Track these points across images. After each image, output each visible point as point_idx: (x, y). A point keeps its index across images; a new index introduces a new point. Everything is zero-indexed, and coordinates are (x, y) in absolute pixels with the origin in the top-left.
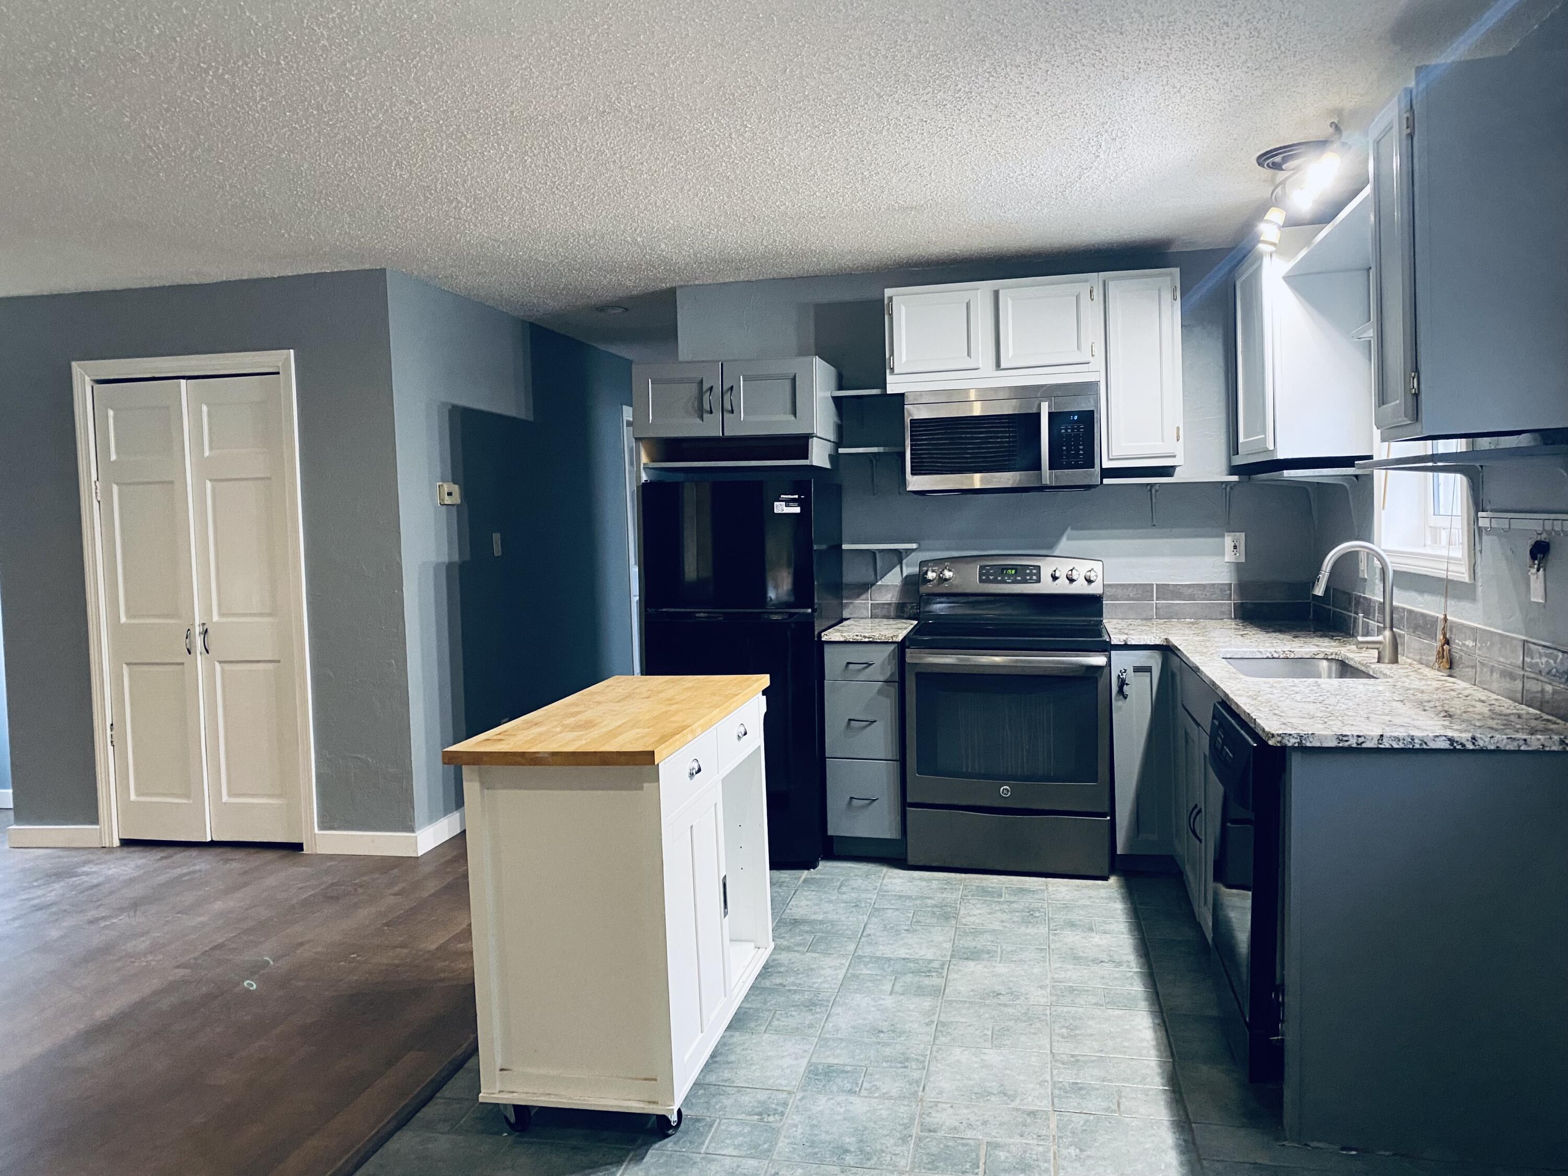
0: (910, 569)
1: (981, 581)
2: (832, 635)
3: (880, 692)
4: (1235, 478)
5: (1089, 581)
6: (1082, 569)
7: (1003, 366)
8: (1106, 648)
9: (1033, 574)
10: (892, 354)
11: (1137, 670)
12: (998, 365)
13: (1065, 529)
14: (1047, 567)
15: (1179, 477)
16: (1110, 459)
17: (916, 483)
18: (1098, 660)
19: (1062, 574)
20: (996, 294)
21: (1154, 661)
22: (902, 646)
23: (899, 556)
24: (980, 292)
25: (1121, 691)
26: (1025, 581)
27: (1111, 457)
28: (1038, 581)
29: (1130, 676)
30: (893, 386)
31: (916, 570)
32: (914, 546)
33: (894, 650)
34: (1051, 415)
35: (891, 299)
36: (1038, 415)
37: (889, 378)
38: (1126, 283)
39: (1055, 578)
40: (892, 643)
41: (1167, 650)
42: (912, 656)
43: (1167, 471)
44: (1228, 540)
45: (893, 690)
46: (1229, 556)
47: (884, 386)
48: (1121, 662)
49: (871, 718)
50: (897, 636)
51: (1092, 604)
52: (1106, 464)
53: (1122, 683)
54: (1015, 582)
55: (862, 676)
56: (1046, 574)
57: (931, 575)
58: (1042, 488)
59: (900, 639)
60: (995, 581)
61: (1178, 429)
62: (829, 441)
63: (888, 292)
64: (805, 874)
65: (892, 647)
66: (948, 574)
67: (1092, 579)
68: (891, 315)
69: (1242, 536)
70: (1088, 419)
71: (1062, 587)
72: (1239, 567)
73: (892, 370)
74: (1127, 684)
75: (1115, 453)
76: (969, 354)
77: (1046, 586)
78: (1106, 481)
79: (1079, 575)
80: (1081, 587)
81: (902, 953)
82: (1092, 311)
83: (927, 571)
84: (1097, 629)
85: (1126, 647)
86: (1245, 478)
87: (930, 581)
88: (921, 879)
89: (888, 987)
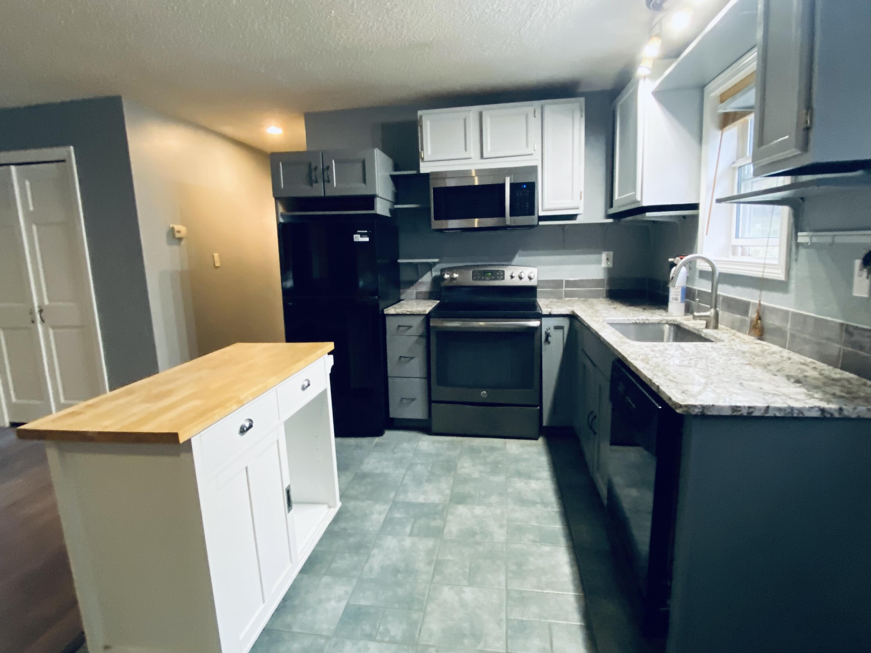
0: (436, 273)
1: (473, 279)
2: (391, 310)
3: (417, 342)
4: (610, 221)
5: (530, 278)
6: (526, 272)
7: (485, 155)
8: (539, 316)
9: (501, 275)
10: (422, 150)
11: (557, 328)
12: (482, 157)
13: (518, 250)
14: (508, 271)
15: (579, 221)
16: (543, 210)
17: (436, 224)
18: (535, 323)
19: (516, 274)
20: (481, 115)
21: (565, 323)
22: (428, 317)
23: (430, 267)
24: (472, 112)
25: (547, 340)
26: (496, 279)
27: (544, 209)
28: (503, 279)
29: (552, 332)
30: (424, 168)
31: (438, 273)
32: (436, 260)
33: (424, 319)
34: (512, 185)
35: (421, 117)
36: (503, 185)
37: (422, 164)
38: (554, 107)
39: (512, 277)
40: (423, 315)
41: (573, 317)
42: (433, 323)
43: (573, 217)
44: (604, 256)
45: (424, 341)
46: (604, 264)
47: (418, 167)
48: (547, 324)
49: (412, 356)
50: (425, 311)
51: (531, 291)
52: (541, 213)
53: (548, 335)
54: (491, 279)
55: (407, 333)
56: (507, 275)
57: (447, 276)
58: (505, 228)
59: (427, 312)
60: (480, 279)
61: (581, 193)
62: (388, 200)
63: (420, 113)
64: (377, 440)
65: (422, 318)
66: (456, 275)
67: (532, 277)
68: (421, 126)
69: (611, 253)
70: (531, 187)
71: (516, 282)
72: (609, 270)
73: (423, 159)
74: (550, 336)
75: (546, 207)
76: (466, 150)
77: (507, 282)
78: (541, 223)
79: (525, 276)
80: (526, 282)
81: (421, 499)
82: (535, 123)
83: (444, 274)
84: (534, 306)
85: (550, 315)
86: (617, 220)
87: (446, 279)
88: (439, 442)
89: (408, 529)
